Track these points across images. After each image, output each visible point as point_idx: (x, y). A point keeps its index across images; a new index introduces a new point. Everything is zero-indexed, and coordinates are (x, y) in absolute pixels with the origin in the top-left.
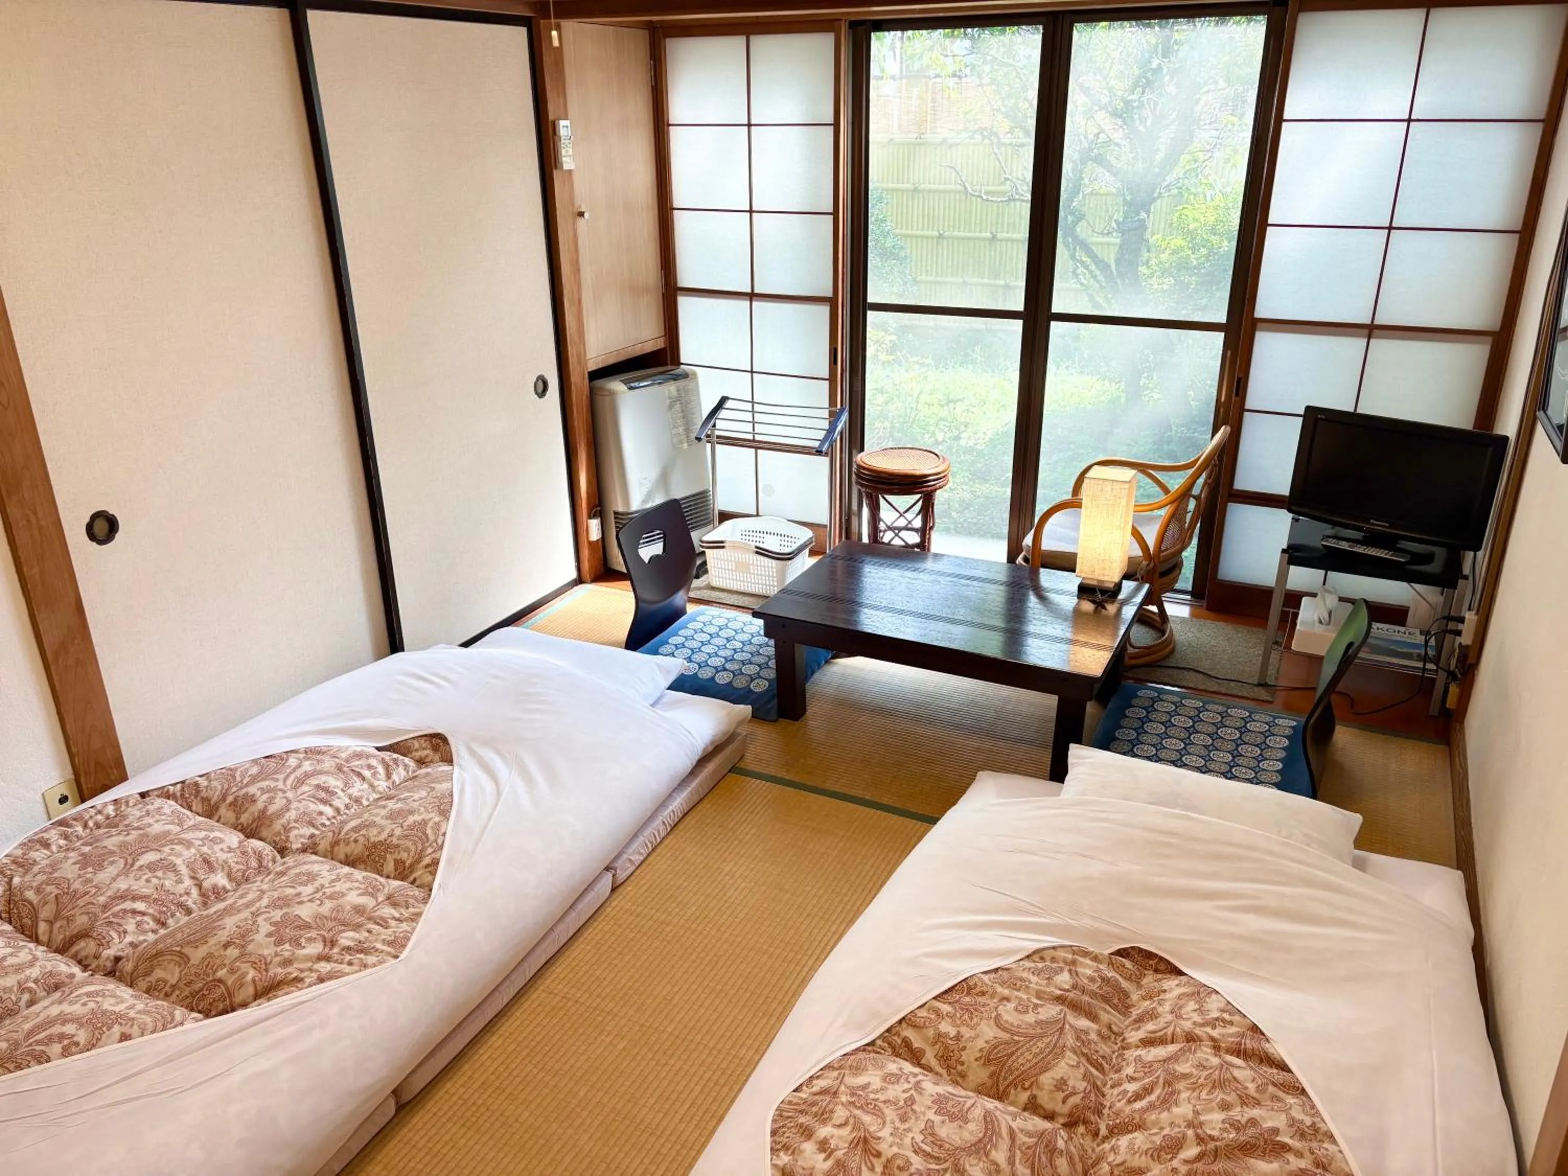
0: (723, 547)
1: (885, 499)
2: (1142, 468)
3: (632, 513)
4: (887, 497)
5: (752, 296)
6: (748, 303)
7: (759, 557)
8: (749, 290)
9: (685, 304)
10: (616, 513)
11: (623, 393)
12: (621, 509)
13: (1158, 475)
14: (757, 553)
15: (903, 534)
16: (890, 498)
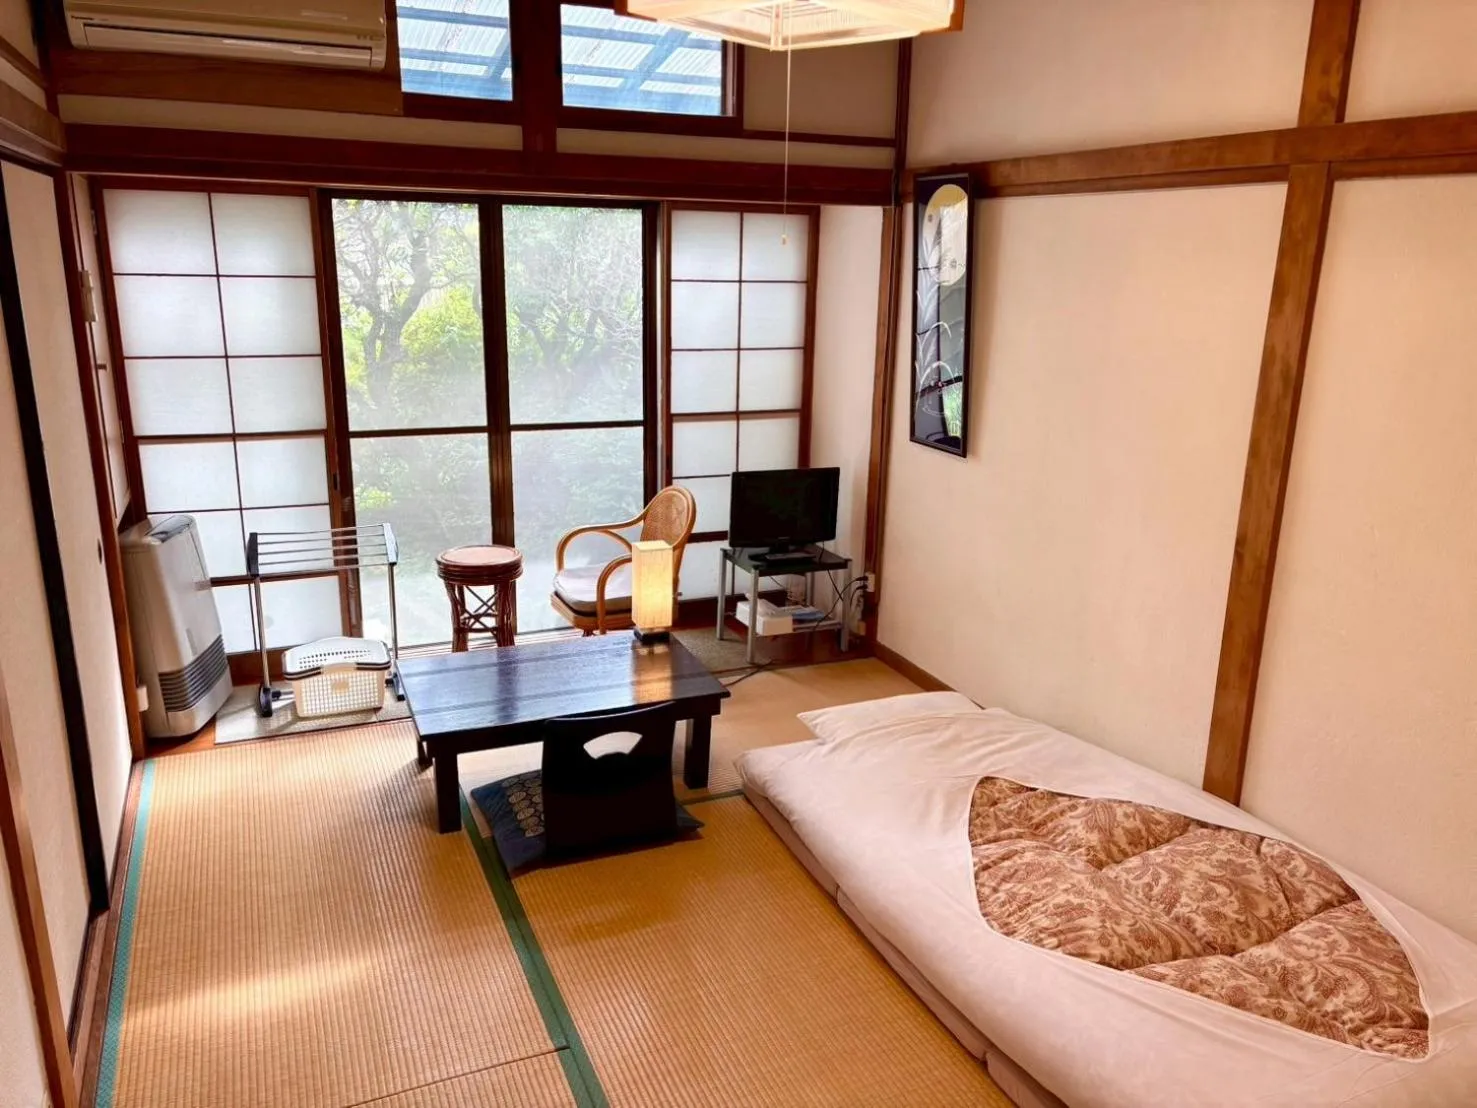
0: (319, 673)
1: (470, 590)
2: (605, 529)
3: (186, 668)
4: (472, 588)
5: (234, 437)
6: (232, 443)
7: (362, 673)
8: (231, 431)
9: (147, 452)
10: (161, 675)
11: (159, 546)
12: (166, 668)
13: (614, 531)
14: (359, 669)
15: (483, 620)
16: (474, 589)
